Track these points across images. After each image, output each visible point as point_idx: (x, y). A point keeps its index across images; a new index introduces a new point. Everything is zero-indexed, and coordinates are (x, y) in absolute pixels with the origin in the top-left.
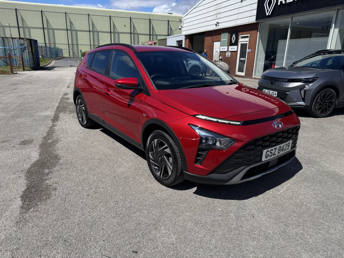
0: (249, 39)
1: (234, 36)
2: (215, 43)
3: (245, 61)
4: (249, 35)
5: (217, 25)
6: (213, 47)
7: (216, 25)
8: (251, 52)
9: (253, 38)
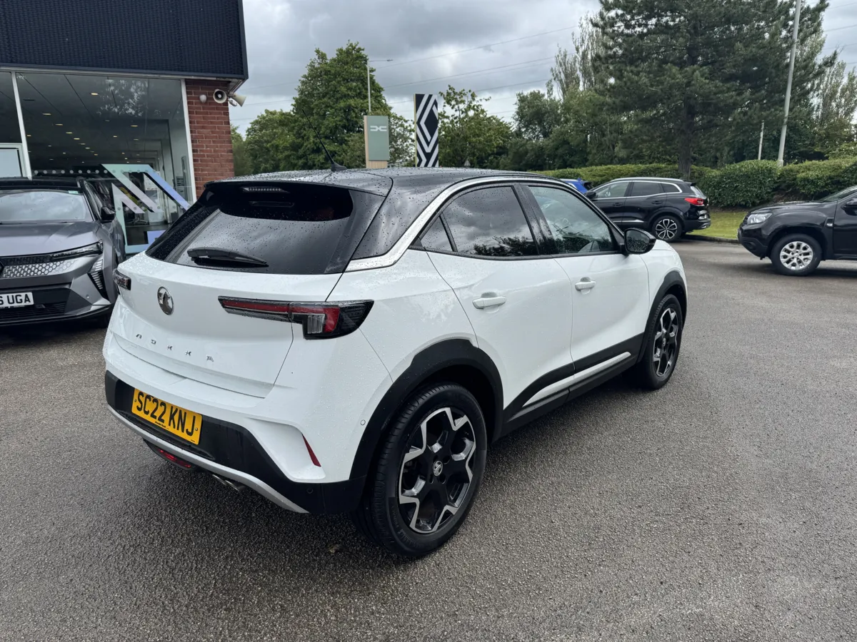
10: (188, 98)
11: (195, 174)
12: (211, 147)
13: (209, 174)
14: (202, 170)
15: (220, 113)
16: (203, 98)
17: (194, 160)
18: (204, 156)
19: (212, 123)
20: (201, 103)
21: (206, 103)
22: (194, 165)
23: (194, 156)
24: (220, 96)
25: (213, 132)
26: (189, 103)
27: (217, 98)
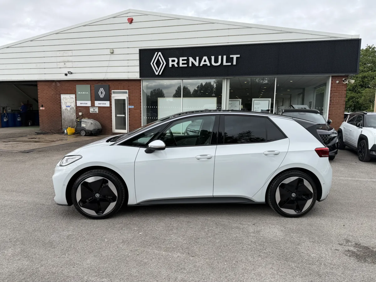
0: (129, 95)
1: (102, 90)
2: (63, 96)
3: (125, 118)
4: (127, 91)
5: (68, 75)
6: (60, 100)
7: (66, 75)
8: (134, 109)
9: (135, 94)
10: (331, 82)
11: (329, 109)
12: (338, 99)
13: (335, 109)
14: (332, 108)
15: (343, 87)
16: (337, 82)
17: (330, 104)
18: (334, 103)
19: (339, 91)
20: (336, 84)
21: (338, 83)
22: (329, 106)
23: (330, 103)
24: (345, 81)
25: (339, 94)
26: (331, 84)
27: (344, 81)
